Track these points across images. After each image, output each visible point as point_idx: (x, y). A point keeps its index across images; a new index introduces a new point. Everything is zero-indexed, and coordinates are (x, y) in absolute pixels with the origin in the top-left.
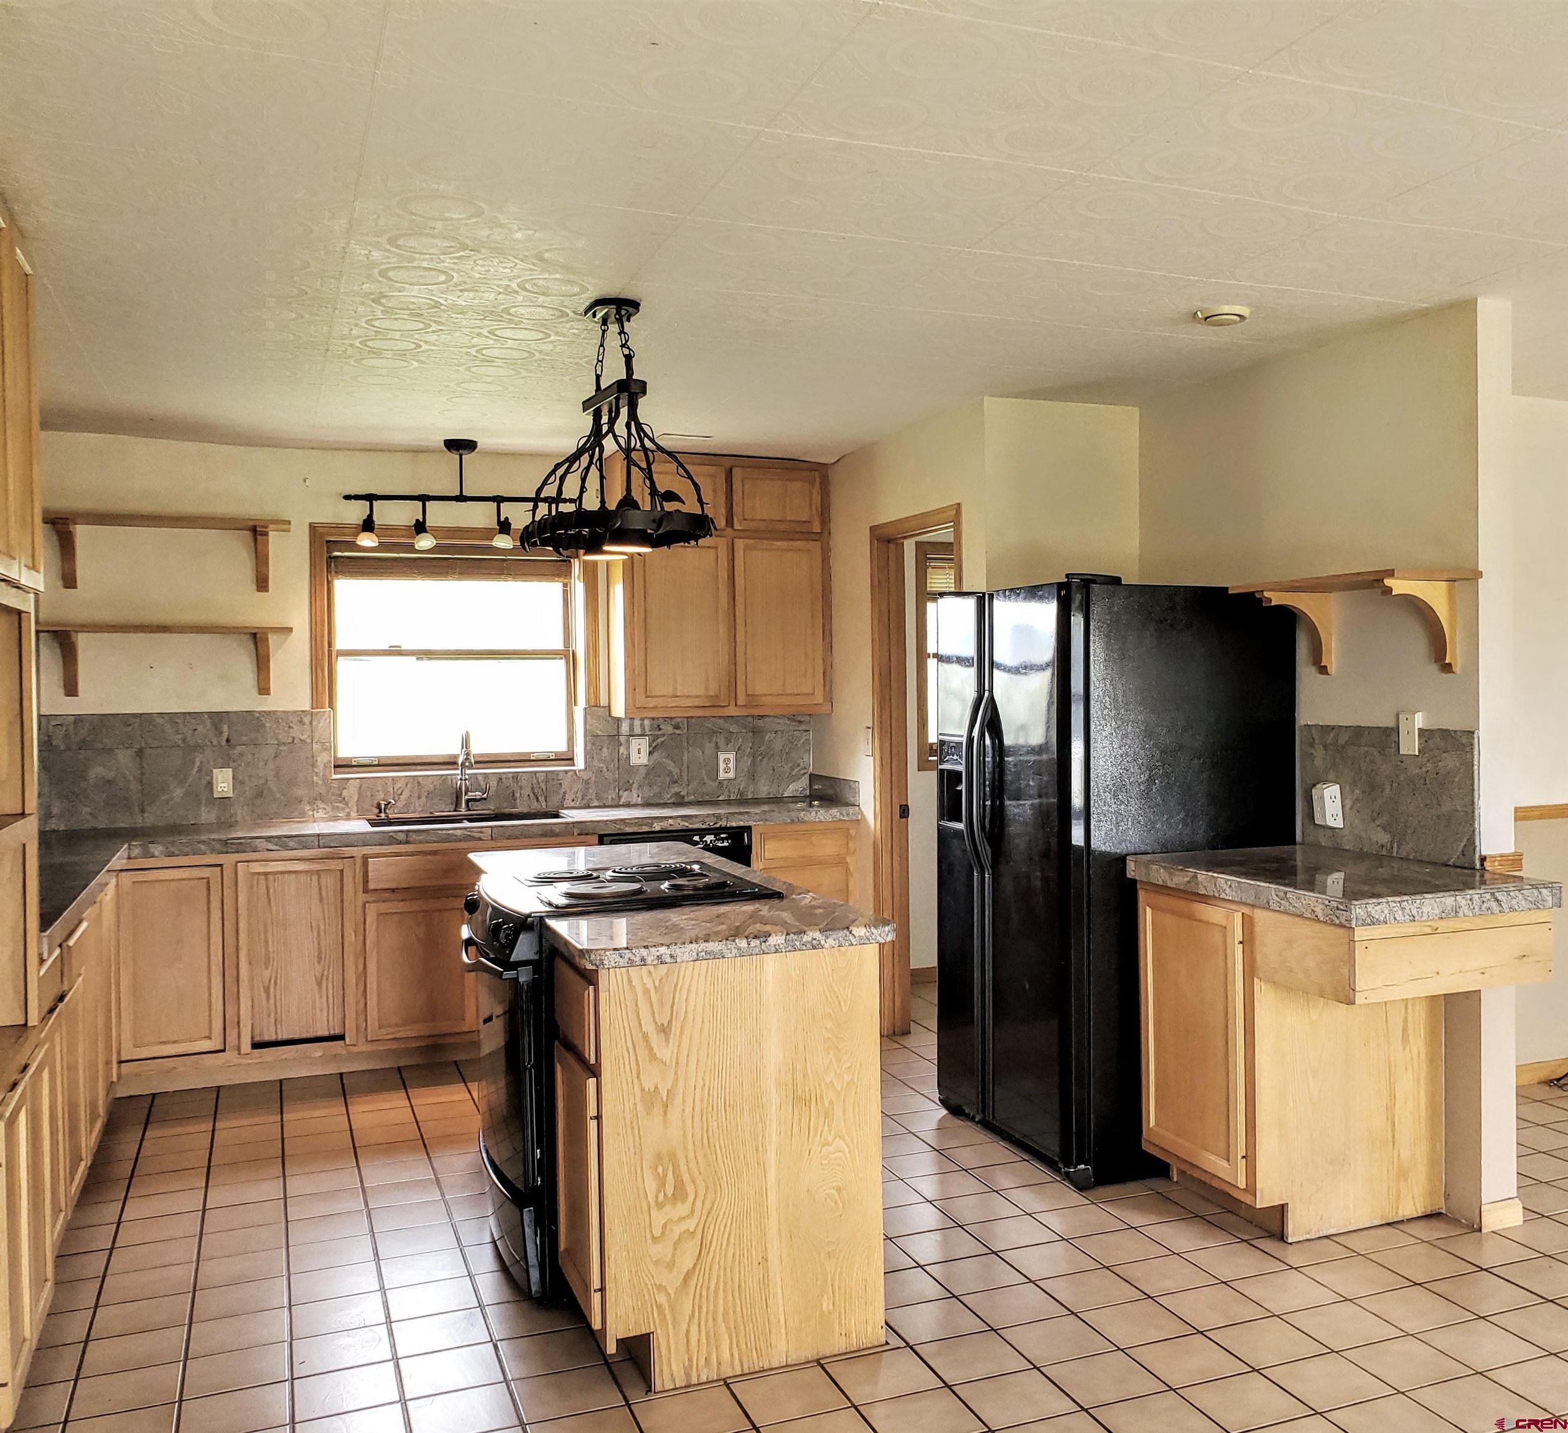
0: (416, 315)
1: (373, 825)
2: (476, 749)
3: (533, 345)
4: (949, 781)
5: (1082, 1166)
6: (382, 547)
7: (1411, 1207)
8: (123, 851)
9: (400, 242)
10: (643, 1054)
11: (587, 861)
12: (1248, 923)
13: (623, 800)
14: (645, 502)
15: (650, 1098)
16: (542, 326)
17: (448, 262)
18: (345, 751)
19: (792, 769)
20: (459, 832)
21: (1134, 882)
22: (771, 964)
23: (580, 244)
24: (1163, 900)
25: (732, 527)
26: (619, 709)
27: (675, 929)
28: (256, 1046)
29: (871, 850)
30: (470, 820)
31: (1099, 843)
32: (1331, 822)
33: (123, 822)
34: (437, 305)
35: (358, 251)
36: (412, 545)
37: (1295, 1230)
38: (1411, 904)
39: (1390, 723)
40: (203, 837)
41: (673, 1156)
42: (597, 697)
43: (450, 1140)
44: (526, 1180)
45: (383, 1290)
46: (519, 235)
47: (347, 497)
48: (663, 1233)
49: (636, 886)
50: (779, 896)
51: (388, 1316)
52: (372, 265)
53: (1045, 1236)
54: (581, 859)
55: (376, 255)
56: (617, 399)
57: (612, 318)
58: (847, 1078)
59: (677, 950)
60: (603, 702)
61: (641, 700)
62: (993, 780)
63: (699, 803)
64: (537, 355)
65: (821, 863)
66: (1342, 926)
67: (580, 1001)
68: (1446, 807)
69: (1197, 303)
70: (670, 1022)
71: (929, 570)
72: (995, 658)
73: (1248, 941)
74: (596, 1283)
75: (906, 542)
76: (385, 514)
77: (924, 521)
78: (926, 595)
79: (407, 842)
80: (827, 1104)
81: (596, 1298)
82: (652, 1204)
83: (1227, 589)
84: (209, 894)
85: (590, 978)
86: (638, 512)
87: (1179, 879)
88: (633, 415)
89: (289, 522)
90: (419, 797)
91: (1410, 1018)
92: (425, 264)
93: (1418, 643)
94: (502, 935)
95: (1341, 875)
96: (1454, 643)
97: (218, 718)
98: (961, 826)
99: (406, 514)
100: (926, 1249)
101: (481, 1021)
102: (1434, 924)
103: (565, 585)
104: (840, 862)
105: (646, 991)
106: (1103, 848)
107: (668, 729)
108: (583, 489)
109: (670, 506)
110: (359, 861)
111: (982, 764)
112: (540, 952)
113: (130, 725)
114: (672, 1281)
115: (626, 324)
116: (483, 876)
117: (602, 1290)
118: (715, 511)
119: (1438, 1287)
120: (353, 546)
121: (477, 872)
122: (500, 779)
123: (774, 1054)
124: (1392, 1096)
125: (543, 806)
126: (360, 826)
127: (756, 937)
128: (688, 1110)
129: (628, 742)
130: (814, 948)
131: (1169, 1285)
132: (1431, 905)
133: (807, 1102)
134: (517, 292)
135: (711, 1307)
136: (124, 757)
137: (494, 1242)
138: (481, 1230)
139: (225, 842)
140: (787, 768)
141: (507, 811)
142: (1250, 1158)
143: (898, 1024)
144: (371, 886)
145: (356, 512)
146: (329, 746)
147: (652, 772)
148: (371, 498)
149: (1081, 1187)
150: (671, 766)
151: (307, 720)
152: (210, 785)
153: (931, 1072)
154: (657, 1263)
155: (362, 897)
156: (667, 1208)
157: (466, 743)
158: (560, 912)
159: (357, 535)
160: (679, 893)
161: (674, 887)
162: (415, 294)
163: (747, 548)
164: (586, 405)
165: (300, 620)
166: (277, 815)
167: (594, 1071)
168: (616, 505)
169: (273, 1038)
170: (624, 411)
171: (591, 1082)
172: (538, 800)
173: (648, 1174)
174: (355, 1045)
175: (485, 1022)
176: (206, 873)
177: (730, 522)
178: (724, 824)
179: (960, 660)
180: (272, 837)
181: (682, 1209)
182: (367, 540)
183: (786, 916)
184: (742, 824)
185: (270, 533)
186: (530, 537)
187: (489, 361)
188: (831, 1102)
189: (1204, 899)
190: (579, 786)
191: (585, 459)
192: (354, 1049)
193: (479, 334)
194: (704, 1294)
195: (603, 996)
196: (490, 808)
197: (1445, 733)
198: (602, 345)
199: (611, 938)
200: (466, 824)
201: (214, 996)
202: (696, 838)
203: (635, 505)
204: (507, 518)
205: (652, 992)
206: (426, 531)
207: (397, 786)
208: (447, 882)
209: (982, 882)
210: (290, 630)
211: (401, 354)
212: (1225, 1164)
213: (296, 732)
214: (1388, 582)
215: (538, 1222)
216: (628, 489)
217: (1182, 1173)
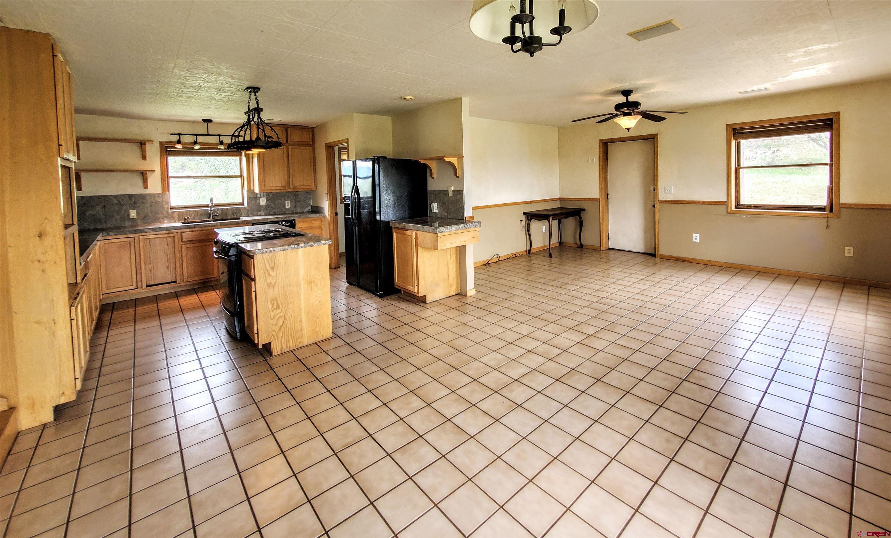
0: (194, 88)
1: (183, 224)
2: (215, 202)
3: (230, 97)
4: (347, 206)
5: (381, 293)
6: (184, 148)
7: (453, 293)
8: (101, 235)
9: (190, 70)
10: (267, 275)
11: (249, 230)
12: (416, 234)
13: (258, 214)
14: (263, 139)
15: (269, 285)
16: (232, 92)
17: (204, 76)
18: (173, 204)
19: (306, 205)
20: (211, 224)
21: (391, 227)
22: (300, 250)
23: (243, 74)
24: (398, 231)
25: (288, 143)
26: (257, 190)
27: (275, 244)
28: (147, 286)
29: (328, 224)
30: (213, 221)
31: (383, 219)
32: (435, 211)
33: (99, 226)
34: (201, 86)
35: (177, 71)
36: (193, 148)
37: (428, 301)
38: (449, 228)
39: (447, 189)
40: (127, 229)
41: (276, 299)
42: (250, 187)
43: (211, 305)
44: (235, 310)
45: (194, 344)
46: (225, 71)
47: (172, 134)
48: (274, 317)
49: (264, 235)
50: (302, 235)
51: (195, 349)
52: (181, 75)
53: (372, 308)
54: (247, 229)
55: (182, 73)
56: (255, 112)
57: (253, 91)
58: (321, 276)
59: (275, 249)
60: (252, 188)
61: (263, 188)
62: (358, 205)
63: (279, 214)
64: (231, 99)
65: (315, 228)
66: (435, 233)
67: (249, 264)
68: (458, 206)
69: (401, 95)
70: (274, 266)
71: (342, 154)
72: (357, 175)
73: (416, 238)
74: (256, 331)
75: (335, 147)
76: (184, 139)
77: (340, 142)
78: (341, 160)
79: (195, 228)
80: (316, 282)
81: (256, 336)
82: (271, 311)
83: (411, 159)
84: (130, 245)
85: (252, 257)
86: (261, 141)
87: (401, 226)
88: (259, 117)
89: (153, 141)
90: (197, 216)
91: (452, 252)
92: (197, 76)
93: (452, 172)
94: (226, 249)
95: (438, 223)
96: (459, 171)
97: (130, 196)
98: (350, 217)
99: (191, 139)
100: (343, 315)
101: (220, 274)
102: (455, 232)
103: (240, 158)
104: (320, 227)
105: (267, 259)
106: (384, 220)
107: (271, 195)
108: (245, 134)
109: (270, 139)
110: (179, 234)
111: (355, 202)
112: (237, 252)
113: (100, 199)
114: (277, 328)
115: (256, 93)
116: (219, 235)
117: (258, 333)
118: (283, 140)
119: (457, 308)
120: (174, 148)
121: (217, 234)
122: (222, 210)
123: (302, 272)
124: (448, 269)
125: (236, 217)
126: (180, 224)
127: (296, 245)
128: (280, 287)
129: (260, 199)
130: (311, 246)
131: (400, 315)
132: (454, 228)
133: (311, 282)
134: (225, 84)
135: (287, 334)
136: (99, 209)
137: (226, 328)
138: (222, 326)
139: (135, 231)
140: (305, 204)
141: (225, 218)
142: (418, 286)
143: (336, 266)
144: (184, 240)
145: (175, 138)
146: (167, 203)
147: (267, 207)
148: (179, 135)
149: (381, 297)
150: (272, 205)
151: (160, 196)
152: (129, 215)
153: (345, 276)
154: (272, 325)
155: (181, 243)
156: (275, 311)
157: (212, 200)
158: (242, 242)
159: (175, 145)
160: (275, 236)
161: (274, 234)
162: (194, 83)
163: (292, 148)
164: (246, 113)
165: (157, 168)
166: (151, 222)
167: (254, 280)
168: (255, 138)
169: (153, 283)
170: (256, 115)
171: (253, 283)
172: (234, 215)
173: (269, 303)
174: (179, 284)
175: (222, 274)
176: (129, 239)
177: (287, 142)
178: (288, 219)
179: (349, 176)
180: (151, 228)
181: (279, 311)
182: (179, 146)
183: (304, 239)
184: (293, 219)
185: (147, 144)
186: (230, 146)
187: (217, 100)
188: (317, 282)
189: (407, 230)
190: (246, 211)
191: (246, 127)
192: (179, 285)
193: (213, 94)
194: (285, 331)
195: (255, 261)
196: (219, 218)
197: (458, 191)
198: (250, 98)
199: (257, 247)
200: (212, 222)
201: (133, 272)
202: (280, 223)
203: (260, 139)
204: (222, 141)
205: (269, 260)
206: (197, 144)
207: (190, 213)
208: (207, 238)
209: (356, 229)
210: (154, 171)
211: (189, 97)
212: (412, 288)
213: (157, 199)
214: (444, 158)
215: (239, 320)
216: (258, 135)
217: (404, 291)
